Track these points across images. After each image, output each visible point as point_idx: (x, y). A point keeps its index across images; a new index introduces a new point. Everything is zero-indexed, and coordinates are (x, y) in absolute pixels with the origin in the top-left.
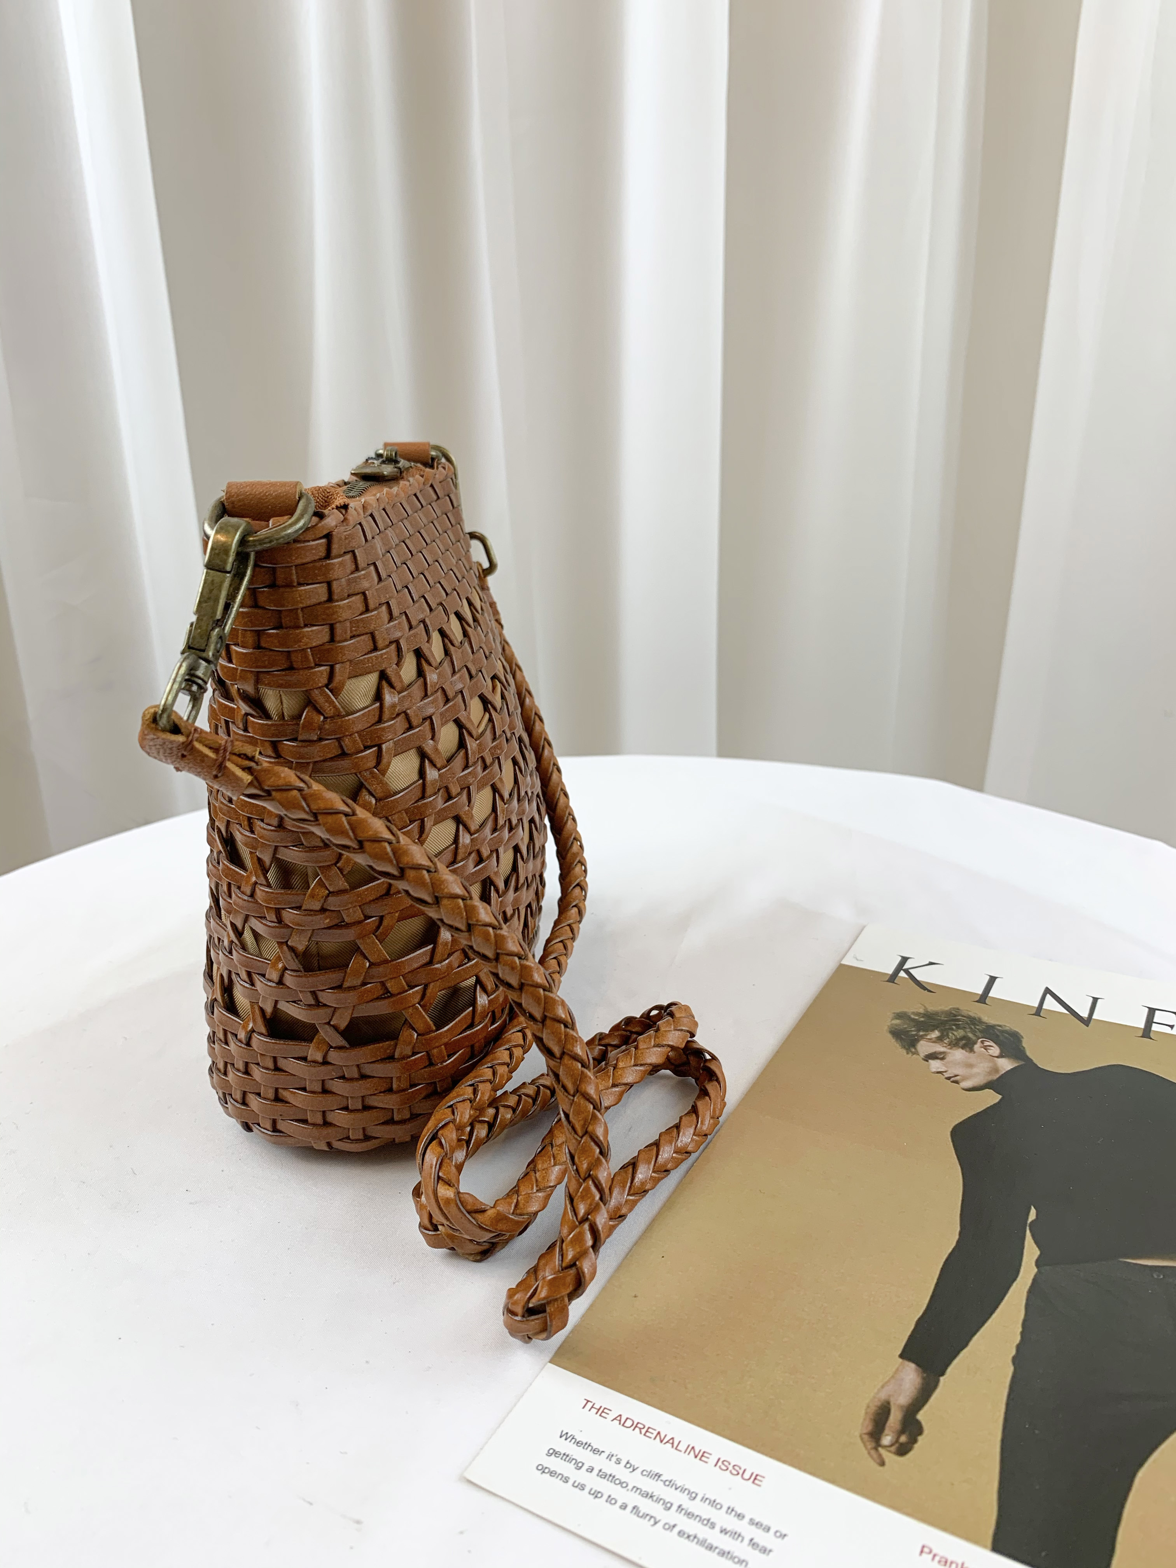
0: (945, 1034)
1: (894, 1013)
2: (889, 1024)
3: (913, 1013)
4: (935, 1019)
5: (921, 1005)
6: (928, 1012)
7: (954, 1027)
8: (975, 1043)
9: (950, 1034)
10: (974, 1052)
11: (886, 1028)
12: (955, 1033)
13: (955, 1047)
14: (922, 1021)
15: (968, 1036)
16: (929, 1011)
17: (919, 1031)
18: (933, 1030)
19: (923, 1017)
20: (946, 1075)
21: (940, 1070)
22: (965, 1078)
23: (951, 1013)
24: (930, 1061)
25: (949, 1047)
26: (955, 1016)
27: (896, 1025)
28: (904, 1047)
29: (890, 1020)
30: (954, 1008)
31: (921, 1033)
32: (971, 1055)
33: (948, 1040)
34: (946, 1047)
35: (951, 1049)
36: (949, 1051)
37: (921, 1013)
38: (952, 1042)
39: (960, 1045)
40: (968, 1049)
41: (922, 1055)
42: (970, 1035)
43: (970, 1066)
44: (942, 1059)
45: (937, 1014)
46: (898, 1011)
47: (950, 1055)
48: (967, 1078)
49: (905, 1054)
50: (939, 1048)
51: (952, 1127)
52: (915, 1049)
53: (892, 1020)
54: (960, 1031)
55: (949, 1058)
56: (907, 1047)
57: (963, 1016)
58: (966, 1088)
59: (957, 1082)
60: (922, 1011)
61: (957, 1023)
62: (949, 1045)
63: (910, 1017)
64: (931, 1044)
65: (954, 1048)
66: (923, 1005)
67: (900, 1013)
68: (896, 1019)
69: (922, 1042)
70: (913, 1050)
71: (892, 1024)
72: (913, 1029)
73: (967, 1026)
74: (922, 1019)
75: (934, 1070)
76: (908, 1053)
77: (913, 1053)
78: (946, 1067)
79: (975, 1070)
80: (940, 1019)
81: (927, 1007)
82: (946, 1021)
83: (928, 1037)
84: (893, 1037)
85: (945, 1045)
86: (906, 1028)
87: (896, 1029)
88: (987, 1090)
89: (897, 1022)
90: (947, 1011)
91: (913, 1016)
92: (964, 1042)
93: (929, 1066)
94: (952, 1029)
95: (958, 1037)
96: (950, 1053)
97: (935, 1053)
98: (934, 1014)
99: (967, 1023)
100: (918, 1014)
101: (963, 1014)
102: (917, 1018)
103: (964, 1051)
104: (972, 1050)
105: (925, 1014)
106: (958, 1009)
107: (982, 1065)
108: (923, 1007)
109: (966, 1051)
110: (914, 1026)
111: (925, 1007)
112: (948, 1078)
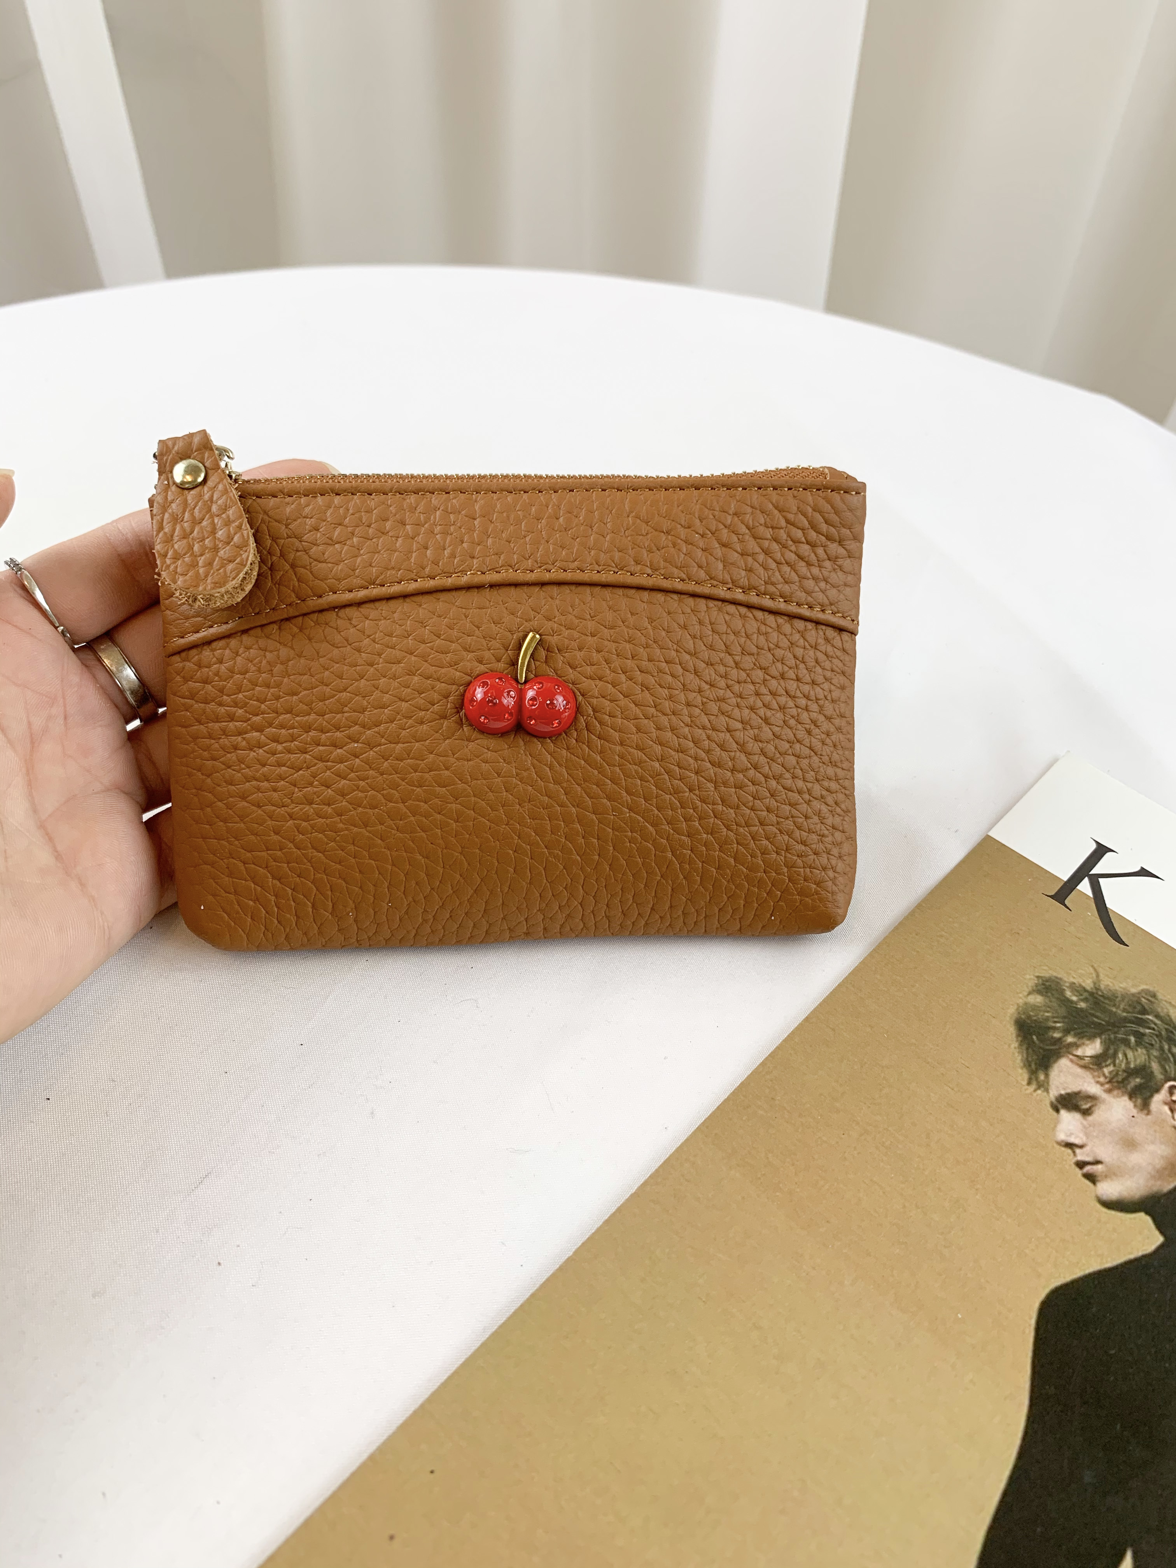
0: (1111, 1051)
1: (1038, 977)
2: (1021, 1002)
3: (1072, 986)
4: (1105, 1011)
5: (1091, 970)
6: (1097, 989)
7: (1132, 1039)
8: (1157, 1090)
9: (1120, 1056)
10: (1149, 1113)
11: (1012, 1010)
12: (1130, 1054)
13: (1119, 1088)
14: (1082, 1010)
15: (1150, 1067)
16: (1102, 987)
17: (1067, 1032)
18: (1091, 1037)
19: (1085, 1000)
20: (1081, 1155)
21: (1072, 1140)
22: (1111, 1174)
23: (1139, 1003)
24: (1063, 1113)
25: (1107, 1086)
26: (1144, 1011)
27: (1034, 1008)
28: (1027, 1064)
29: (1026, 994)
30: (1147, 992)
31: (1070, 1039)
32: (1141, 1117)
33: (1111, 1068)
34: (1102, 1085)
35: (1109, 1091)
36: (1104, 1096)
37: (1085, 990)
38: (1117, 1074)
39: (1129, 1087)
40: (1139, 1101)
41: (1054, 1093)
42: (1155, 1066)
43: (1130, 1144)
44: (1086, 1113)
45: (1112, 998)
46: (1046, 973)
47: (1103, 1107)
48: (1115, 1174)
49: (1025, 1083)
50: (1089, 1085)
51: (1047, 1291)
52: (1047, 1076)
53: (1030, 993)
54: (1139, 1050)
55: (1099, 1114)
56: (1033, 1066)
57: (1157, 1016)
58: (1105, 1198)
59: (1092, 1178)
60: (1088, 984)
61: (1142, 1030)
62: (1110, 1082)
63: (1062, 992)
64: (1079, 1071)
65: (1115, 1092)
66: (1095, 970)
67: (1049, 980)
68: (1039, 992)
69: (1064, 1063)
70: (1042, 1077)
71: (1026, 1004)
72: (1058, 1025)
73: (1155, 1041)
74: (1083, 1005)
75: (1062, 1137)
76: (1029, 1083)
77: (1039, 1087)
78: (1087, 1135)
79: (1137, 1158)
80: (1115, 1013)
81: (1102, 976)
82: (1125, 1020)
83: (1079, 1052)
84: (1018, 1036)
85: (1102, 1079)
86: (1047, 1019)
87: (1029, 1017)
88: (1142, 1216)
89: (1037, 999)
90: (1133, 995)
91: (1068, 994)
92: (1138, 1080)
93: (1057, 1122)
94: (1126, 1043)
95: (1132, 1066)
96: (1104, 1101)
97: (1077, 1094)
98: (1108, 998)
99: (1159, 1036)
100: (1079, 990)
101: (1159, 1010)
102: (1074, 998)
103: (1129, 1104)
104: (1145, 1106)
105: (1091, 994)
106: (1154, 996)
107: (1152, 1148)
108: (1094, 975)
109: (1135, 1106)
110: (1064, 1017)
111: (1098, 976)
112: (1081, 1165)
